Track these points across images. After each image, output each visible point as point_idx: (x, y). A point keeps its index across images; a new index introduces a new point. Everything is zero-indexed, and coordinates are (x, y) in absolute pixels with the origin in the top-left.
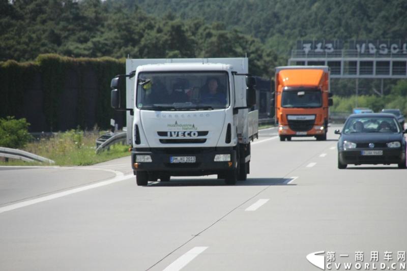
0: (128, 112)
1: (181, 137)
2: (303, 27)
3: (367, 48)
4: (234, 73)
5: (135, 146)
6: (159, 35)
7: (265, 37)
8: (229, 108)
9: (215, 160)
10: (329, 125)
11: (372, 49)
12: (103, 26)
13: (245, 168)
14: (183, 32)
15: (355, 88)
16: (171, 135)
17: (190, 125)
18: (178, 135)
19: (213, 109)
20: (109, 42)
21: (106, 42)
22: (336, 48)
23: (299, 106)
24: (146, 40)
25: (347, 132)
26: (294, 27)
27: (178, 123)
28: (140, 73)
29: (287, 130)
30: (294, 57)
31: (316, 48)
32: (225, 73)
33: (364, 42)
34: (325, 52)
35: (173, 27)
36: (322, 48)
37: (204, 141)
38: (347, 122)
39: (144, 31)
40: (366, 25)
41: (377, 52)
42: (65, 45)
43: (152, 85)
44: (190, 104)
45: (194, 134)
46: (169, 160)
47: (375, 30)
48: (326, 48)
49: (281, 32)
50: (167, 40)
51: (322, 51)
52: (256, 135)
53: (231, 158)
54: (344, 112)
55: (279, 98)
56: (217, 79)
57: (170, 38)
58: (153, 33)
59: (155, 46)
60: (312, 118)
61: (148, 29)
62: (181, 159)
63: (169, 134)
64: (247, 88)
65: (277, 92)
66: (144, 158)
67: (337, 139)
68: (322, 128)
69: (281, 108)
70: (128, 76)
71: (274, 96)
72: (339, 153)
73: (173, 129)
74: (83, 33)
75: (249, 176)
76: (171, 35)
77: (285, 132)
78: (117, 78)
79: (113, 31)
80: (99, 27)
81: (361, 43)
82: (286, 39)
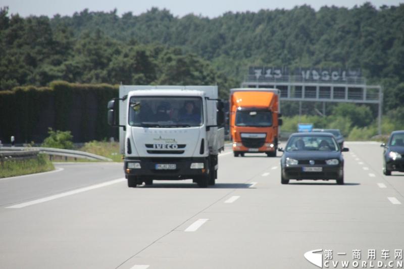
0: (121, 129)
1: (164, 149)
2: (249, 48)
3: (311, 74)
4: (207, 98)
5: (127, 155)
6: (125, 59)
7: (212, 57)
8: (203, 126)
9: (191, 167)
10: (279, 142)
11: (316, 75)
12: (73, 50)
13: (214, 174)
14: (147, 57)
15: (298, 109)
16: (156, 147)
17: (172, 140)
18: (162, 147)
19: (190, 127)
20: (80, 65)
21: (78, 65)
22: (283, 74)
23: (251, 124)
24: (114, 64)
25: (289, 150)
26: (239, 48)
27: (162, 137)
28: (132, 97)
29: (241, 147)
30: (246, 81)
31: (266, 73)
32: (200, 98)
33: (308, 69)
34: (273, 77)
35: (138, 52)
36: (271, 73)
37: (182, 152)
38: (290, 140)
39: (112, 55)
40: (308, 48)
41: (320, 79)
42: (40, 67)
43: (141, 107)
44: (172, 123)
45: (175, 147)
46: (155, 166)
47: (317, 52)
48: (275, 74)
49: (227, 53)
50: (132, 64)
51: (271, 76)
52: (222, 148)
53: (205, 166)
54: (288, 132)
55: (234, 117)
56: (192, 102)
57: (136, 62)
58: (121, 58)
59: (122, 70)
60: (263, 136)
61: (116, 54)
62: (164, 166)
63: (154, 146)
64: (218, 110)
65: (232, 112)
66: (134, 165)
67: (281, 155)
68: (272, 146)
69: (235, 127)
70: (121, 99)
71: (229, 116)
72: (282, 169)
73: (158, 142)
74: (57, 57)
75: (217, 181)
76: (136, 60)
77: (239, 149)
78: (113, 101)
79: (82, 55)
80: (70, 51)
81: (305, 70)
82: (231, 59)
